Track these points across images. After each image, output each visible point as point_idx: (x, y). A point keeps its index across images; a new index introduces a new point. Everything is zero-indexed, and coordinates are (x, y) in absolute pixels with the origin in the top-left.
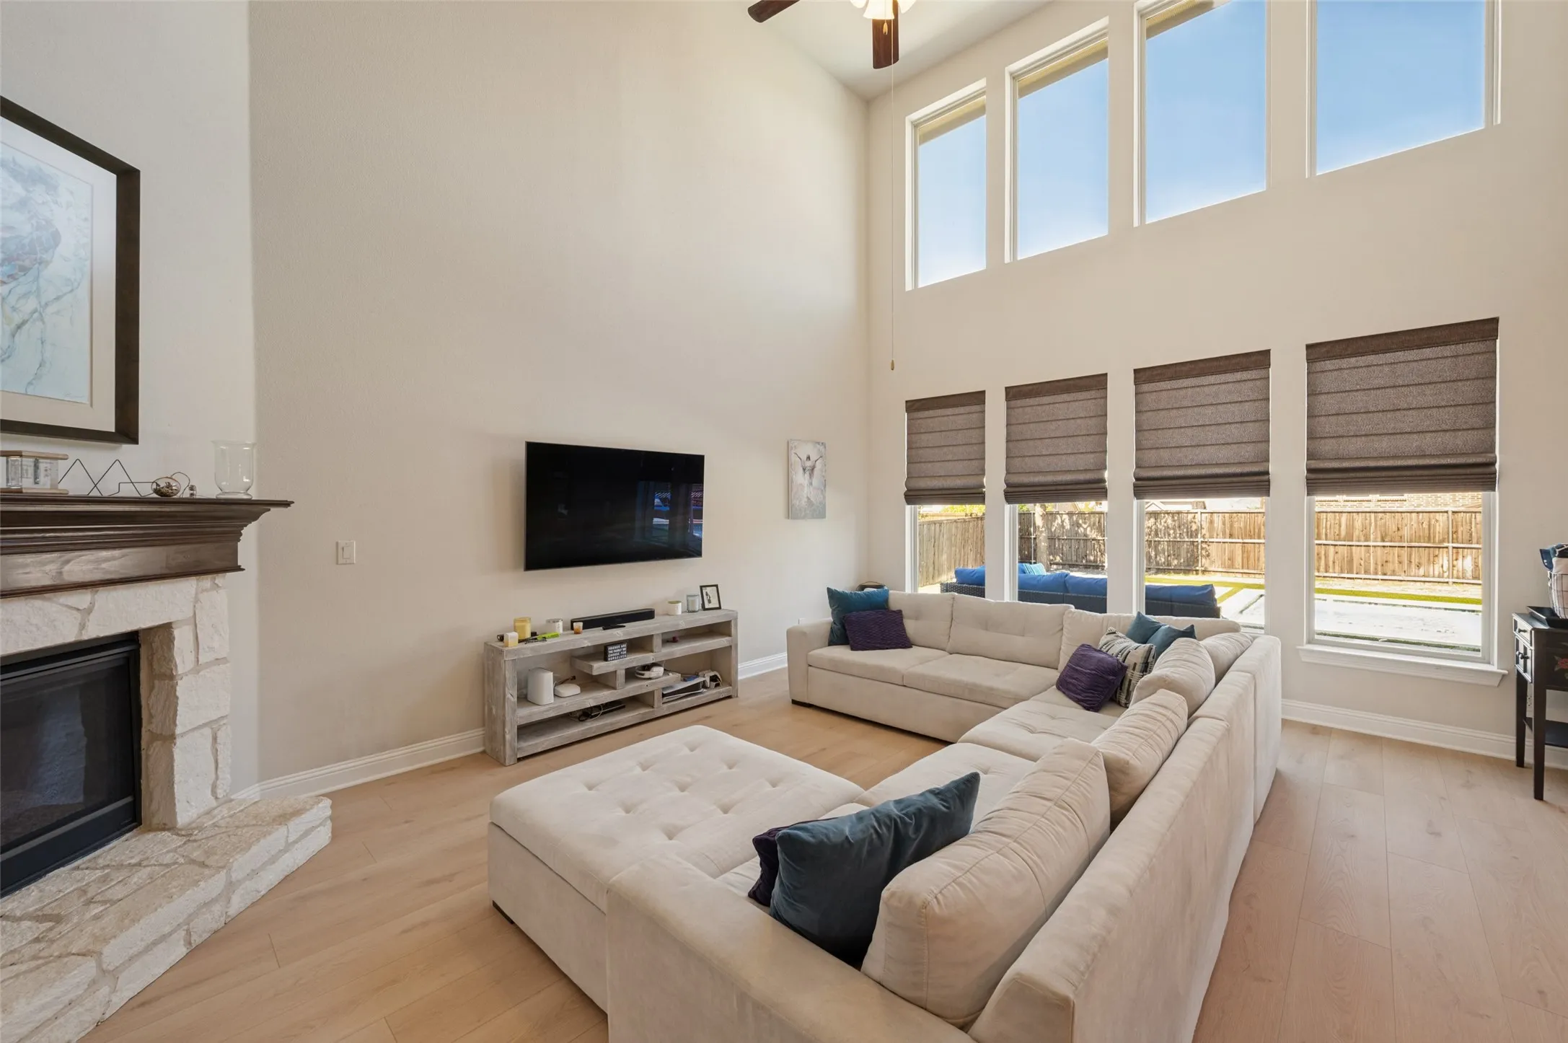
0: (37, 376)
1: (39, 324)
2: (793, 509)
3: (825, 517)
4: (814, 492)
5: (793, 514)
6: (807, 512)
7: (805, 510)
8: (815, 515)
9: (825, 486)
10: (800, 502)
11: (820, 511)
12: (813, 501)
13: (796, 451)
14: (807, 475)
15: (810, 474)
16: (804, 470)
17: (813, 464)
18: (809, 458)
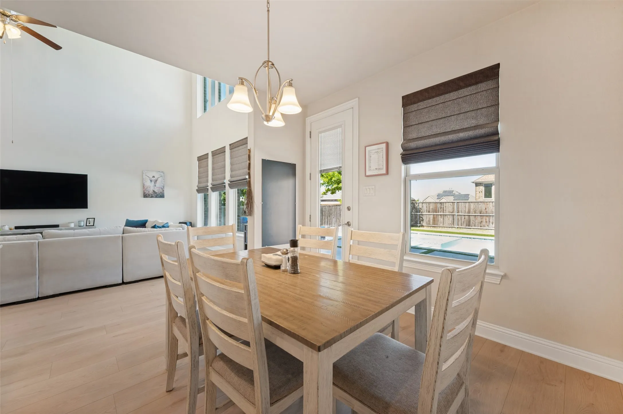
2: (145, 194)
3: (164, 197)
4: (157, 189)
5: (145, 196)
6: (153, 195)
7: (152, 195)
8: (158, 196)
9: (164, 187)
10: (148, 192)
11: (161, 195)
12: (157, 192)
13: (146, 174)
14: (153, 183)
15: (155, 182)
16: (151, 181)
17: (156, 179)
18: (154, 177)
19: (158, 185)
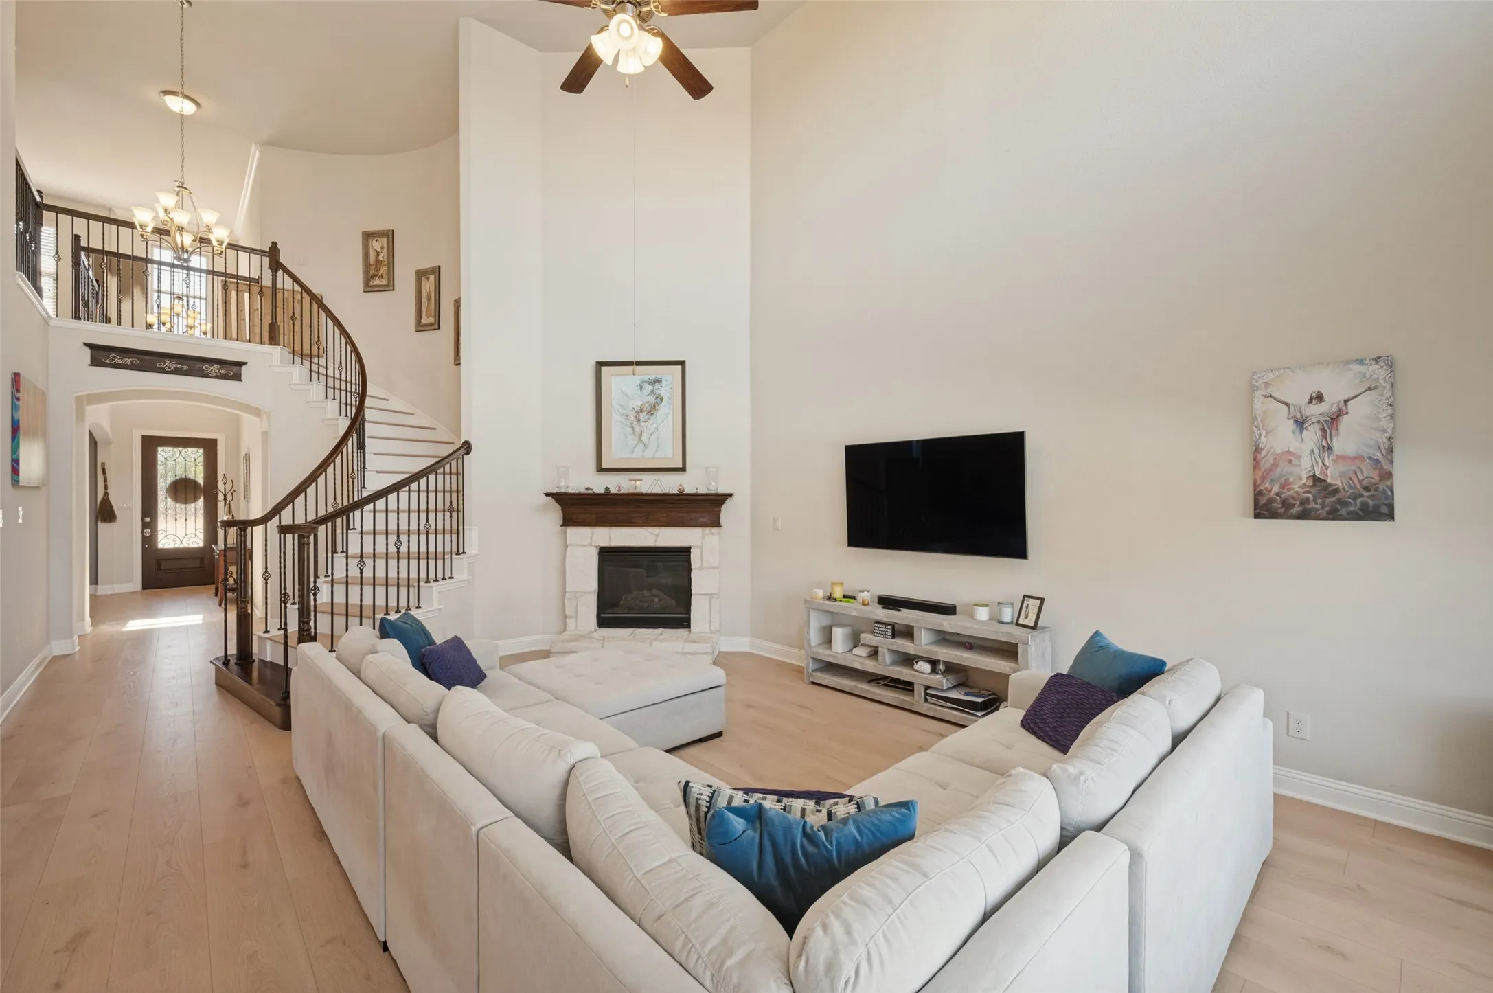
0: (657, 450)
1: (657, 433)
2: (1263, 500)
3: (1390, 516)
4: (1342, 467)
5: (1265, 508)
6: (1312, 505)
7: (1304, 502)
8: (1343, 512)
9: (1391, 450)
10: (1283, 487)
11: (1364, 505)
12: (1339, 483)
13: (1269, 390)
14: (1312, 435)
15: (1323, 430)
16: (1300, 424)
17: (1334, 408)
18: (1319, 398)
19: (1345, 443)
